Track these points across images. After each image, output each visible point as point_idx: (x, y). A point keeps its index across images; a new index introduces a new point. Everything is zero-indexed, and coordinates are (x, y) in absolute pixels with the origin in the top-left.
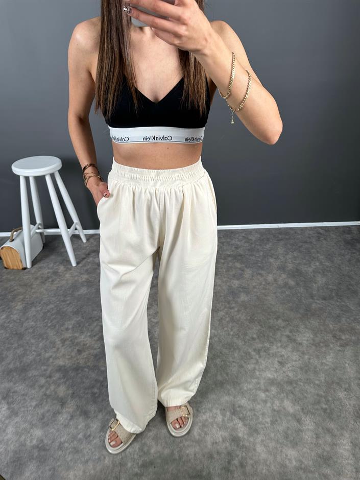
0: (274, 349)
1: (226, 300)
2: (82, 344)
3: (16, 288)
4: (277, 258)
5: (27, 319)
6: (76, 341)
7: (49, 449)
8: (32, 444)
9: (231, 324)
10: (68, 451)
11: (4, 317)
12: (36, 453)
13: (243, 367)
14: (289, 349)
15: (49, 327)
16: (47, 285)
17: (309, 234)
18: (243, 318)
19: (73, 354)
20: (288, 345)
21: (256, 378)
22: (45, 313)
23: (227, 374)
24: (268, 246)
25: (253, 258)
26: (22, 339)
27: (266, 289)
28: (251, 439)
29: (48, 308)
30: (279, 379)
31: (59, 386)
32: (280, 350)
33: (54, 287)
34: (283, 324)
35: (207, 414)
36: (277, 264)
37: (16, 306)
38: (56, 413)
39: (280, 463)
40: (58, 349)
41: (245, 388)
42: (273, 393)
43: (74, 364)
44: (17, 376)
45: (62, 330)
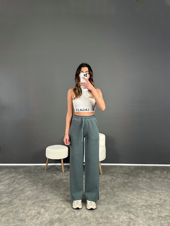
0: (143, 197)
1: (123, 185)
4: (142, 174)
5: (45, 188)
7: (62, 220)
8: (56, 218)
9: (125, 191)
10: (69, 220)
11: (35, 187)
12: (58, 220)
15: (54, 190)
16: (50, 179)
18: (130, 189)
21: (137, 204)
22: (51, 187)
23: (126, 203)
24: (138, 171)
25: (133, 174)
27: (138, 182)
28: (137, 219)
30: (146, 205)
31: (62, 205)
32: (145, 198)
33: (53, 180)
34: (146, 191)
35: (120, 213)
36: (143, 176)
37: (40, 184)
38: (62, 211)
39: (148, 224)
40: (59, 196)
41: (133, 207)
42: (144, 208)
44: (45, 202)
45: (59, 191)
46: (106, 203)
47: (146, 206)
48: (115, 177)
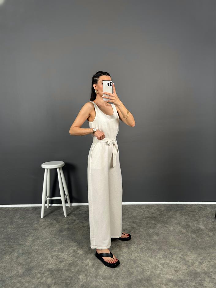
0: (172, 263)
1: (145, 239)
2: (62, 258)
3: (30, 230)
4: (176, 219)
5: (34, 245)
6: (60, 256)
9: (147, 251)
13: (153, 272)
14: (181, 263)
15: (46, 249)
16: (46, 229)
17: (194, 208)
18: (155, 247)
19: (57, 263)
20: (181, 261)
21: (161, 278)
22: (43, 243)
23: (144, 275)
24: (171, 213)
25: (162, 219)
26: (30, 254)
27: (168, 234)
29: (46, 240)
30: (175, 279)
31: (48, 278)
32: (175, 264)
34: (178, 251)
36: (176, 222)
40: (50, 260)
41: (154, 283)
42: (171, 286)
43: (57, 268)
45: (52, 251)
46: (114, 275)
47: (175, 281)
48: (136, 224)
